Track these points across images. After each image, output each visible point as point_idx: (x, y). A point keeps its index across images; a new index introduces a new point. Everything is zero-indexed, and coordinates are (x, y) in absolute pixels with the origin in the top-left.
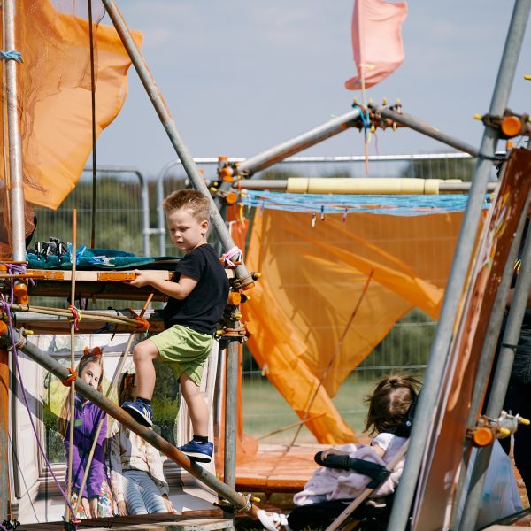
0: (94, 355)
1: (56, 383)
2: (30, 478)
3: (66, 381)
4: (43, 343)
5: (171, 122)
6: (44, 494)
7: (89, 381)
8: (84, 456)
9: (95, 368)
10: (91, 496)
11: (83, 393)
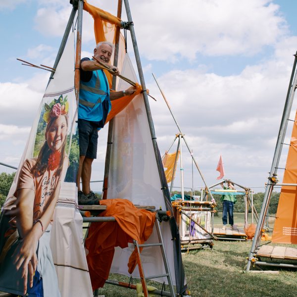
0: (193, 214)
1: (188, 219)
2: (184, 233)
3: (190, 218)
4: (187, 212)
5: (204, 180)
6: (186, 235)
7: (193, 218)
8: (192, 230)
9: (193, 216)
10: (193, 236)
11: (192, 220)
